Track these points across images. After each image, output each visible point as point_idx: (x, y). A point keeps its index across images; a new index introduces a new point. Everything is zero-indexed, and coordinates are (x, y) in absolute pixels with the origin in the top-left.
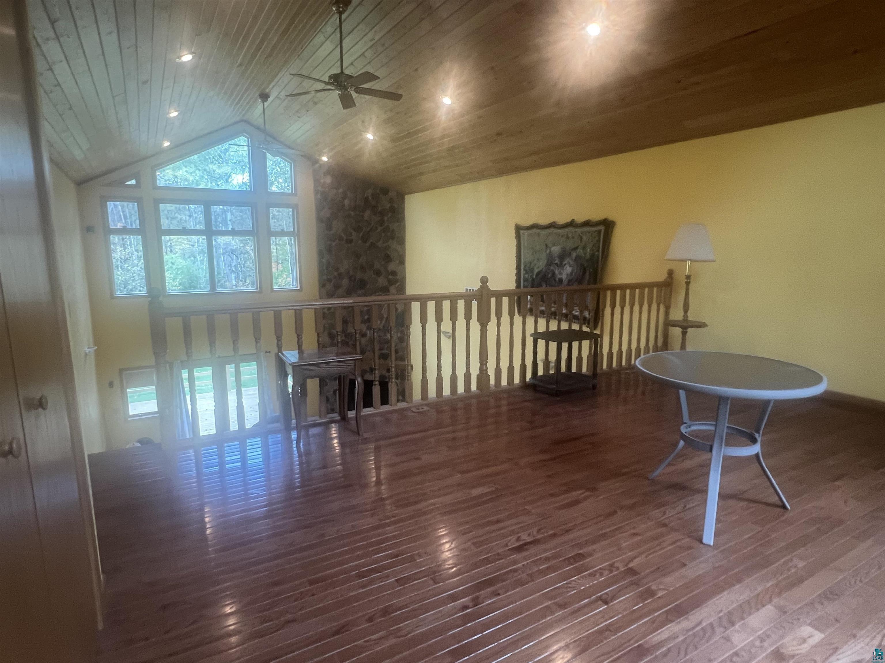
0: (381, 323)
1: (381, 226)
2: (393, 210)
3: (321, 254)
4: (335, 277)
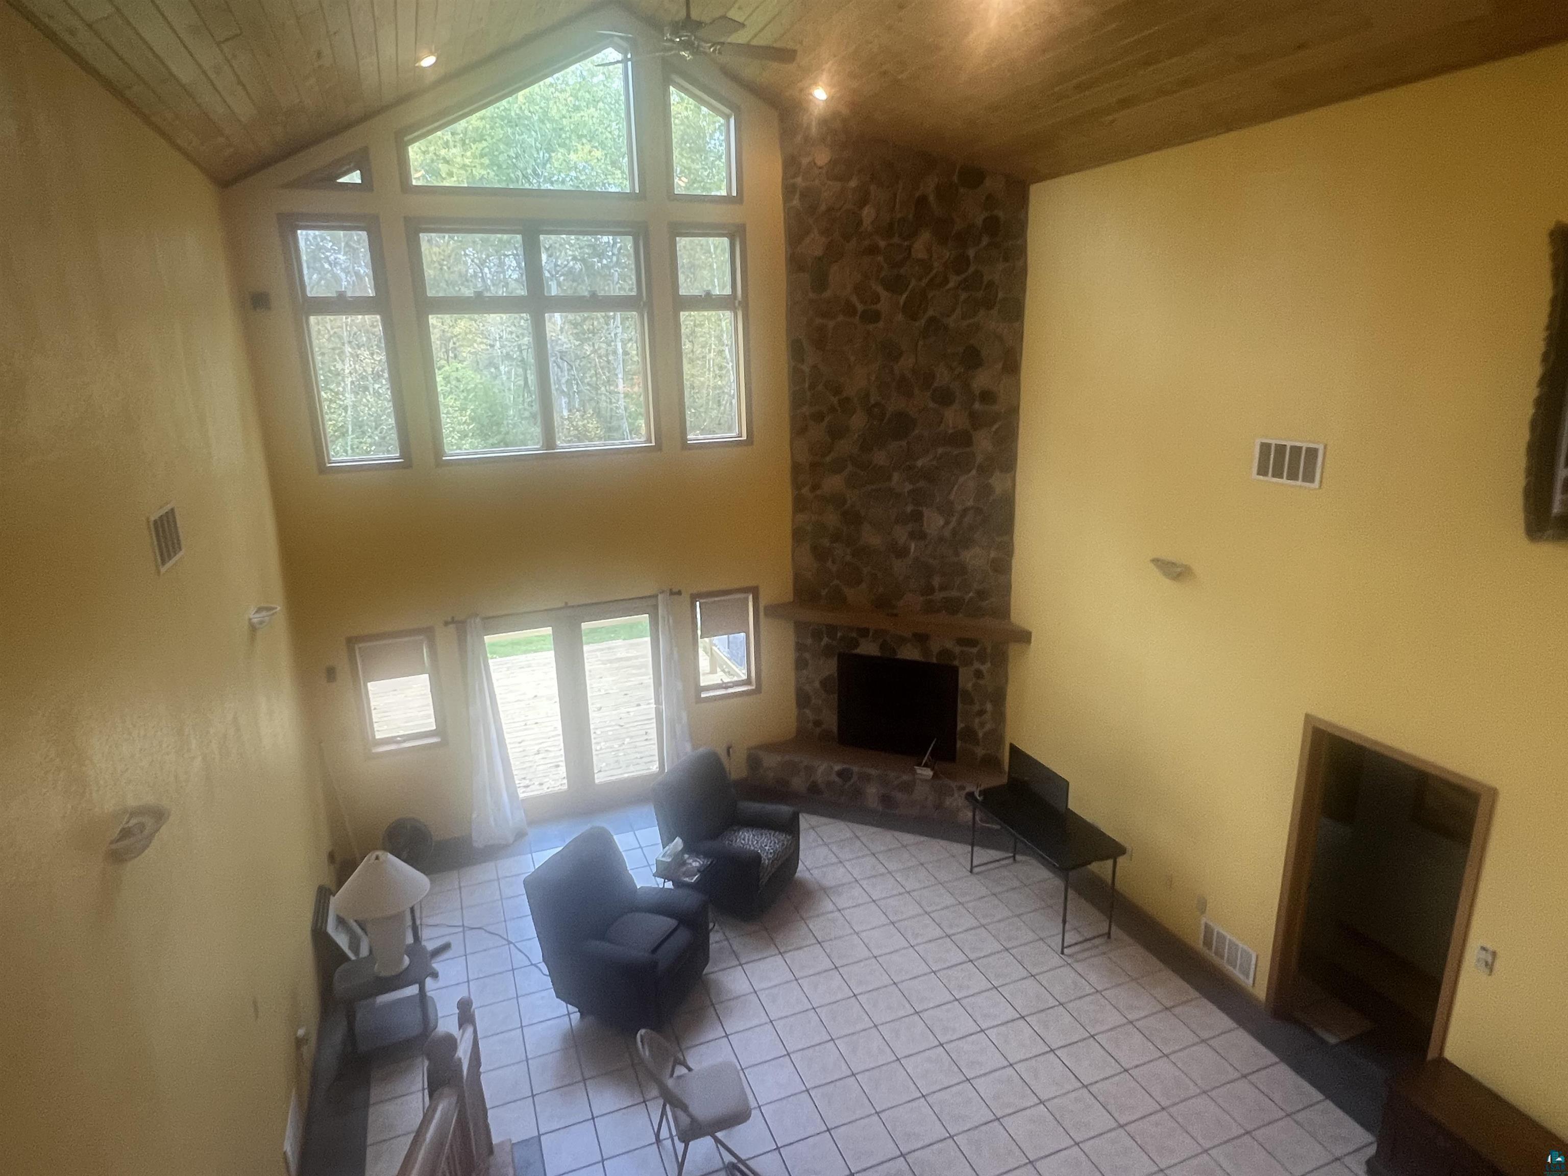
0: (947, 523)
1: (958, 273)
2: (992, 226)
3: (796, 350)
4: (832, 409)
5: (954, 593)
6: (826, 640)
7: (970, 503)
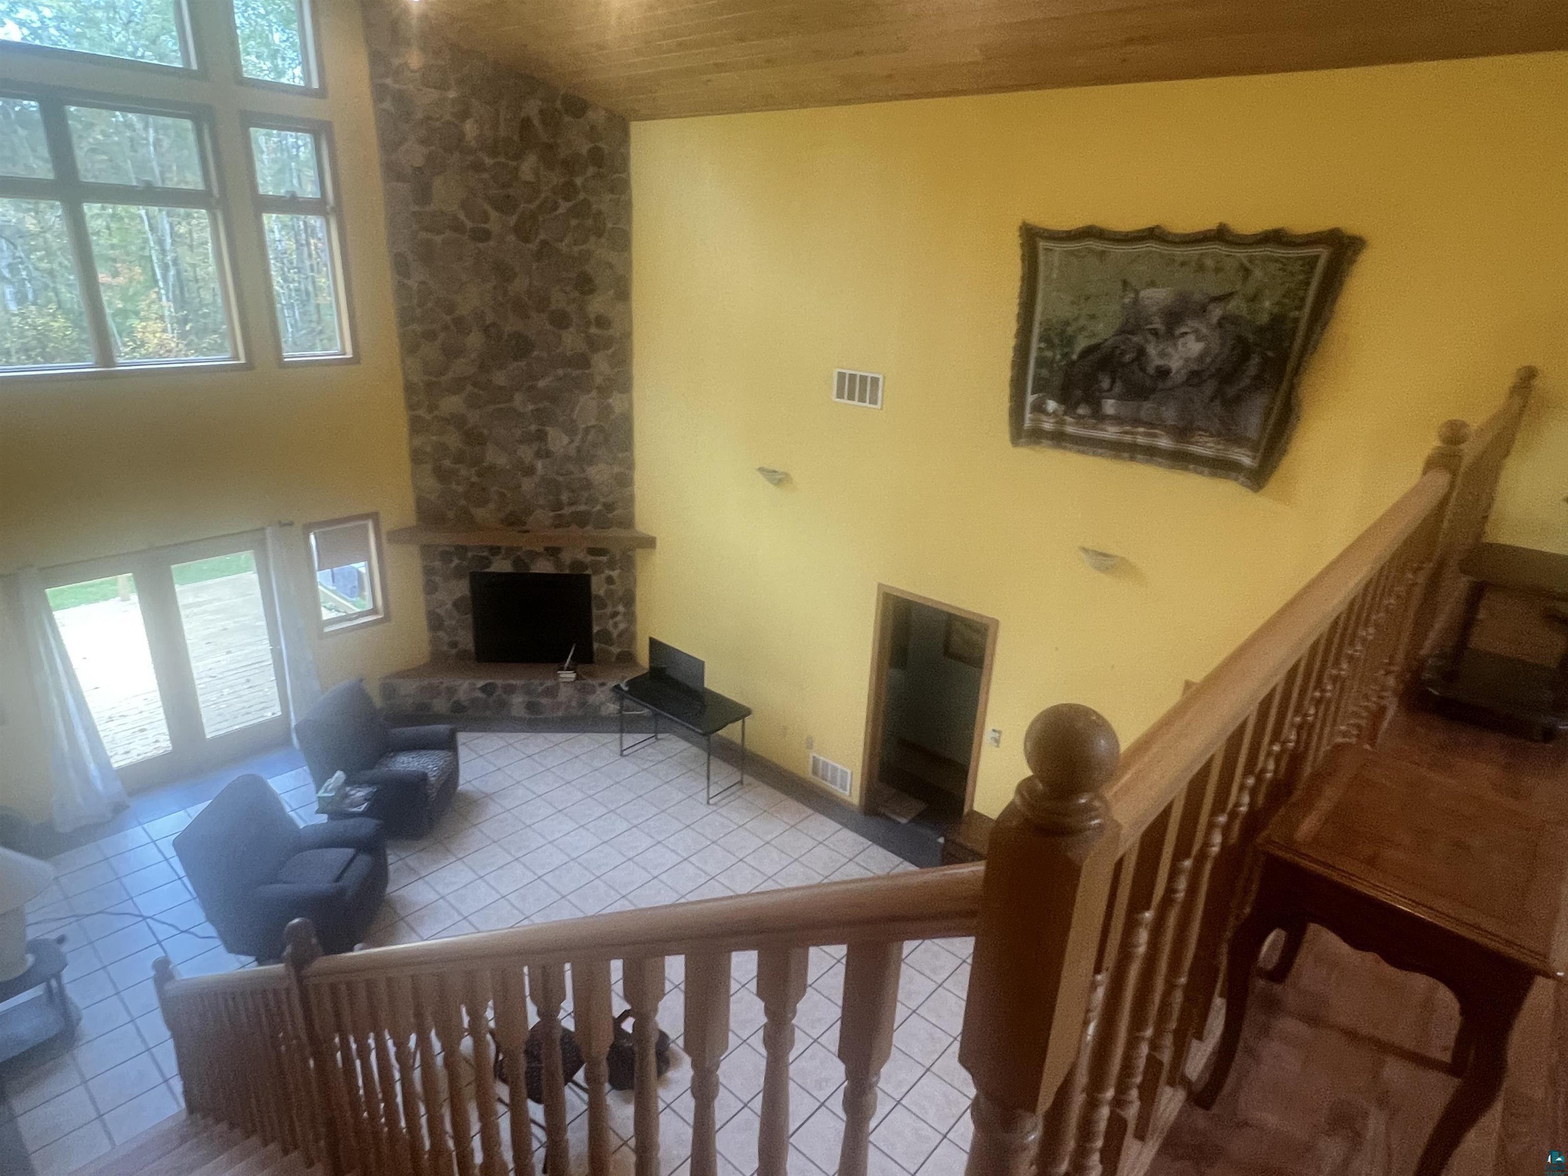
0: (572, 441)
1: (567, 199)
2: (597, 157)
3: (401, 266)
4: (446, 328)
5: (582, 508)
6: (456, 561)
7: (593, 422)
